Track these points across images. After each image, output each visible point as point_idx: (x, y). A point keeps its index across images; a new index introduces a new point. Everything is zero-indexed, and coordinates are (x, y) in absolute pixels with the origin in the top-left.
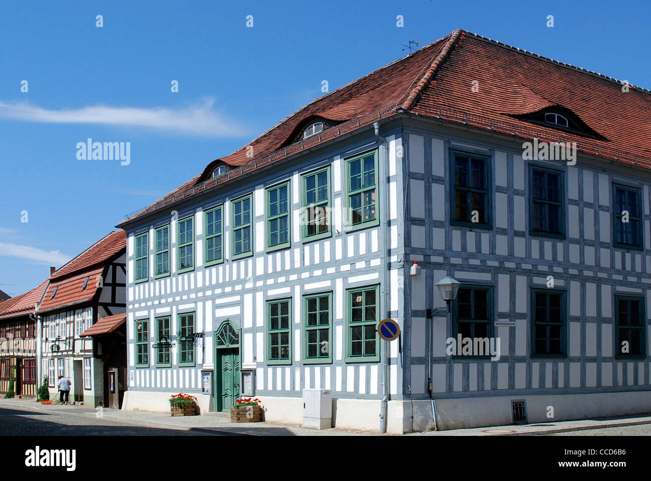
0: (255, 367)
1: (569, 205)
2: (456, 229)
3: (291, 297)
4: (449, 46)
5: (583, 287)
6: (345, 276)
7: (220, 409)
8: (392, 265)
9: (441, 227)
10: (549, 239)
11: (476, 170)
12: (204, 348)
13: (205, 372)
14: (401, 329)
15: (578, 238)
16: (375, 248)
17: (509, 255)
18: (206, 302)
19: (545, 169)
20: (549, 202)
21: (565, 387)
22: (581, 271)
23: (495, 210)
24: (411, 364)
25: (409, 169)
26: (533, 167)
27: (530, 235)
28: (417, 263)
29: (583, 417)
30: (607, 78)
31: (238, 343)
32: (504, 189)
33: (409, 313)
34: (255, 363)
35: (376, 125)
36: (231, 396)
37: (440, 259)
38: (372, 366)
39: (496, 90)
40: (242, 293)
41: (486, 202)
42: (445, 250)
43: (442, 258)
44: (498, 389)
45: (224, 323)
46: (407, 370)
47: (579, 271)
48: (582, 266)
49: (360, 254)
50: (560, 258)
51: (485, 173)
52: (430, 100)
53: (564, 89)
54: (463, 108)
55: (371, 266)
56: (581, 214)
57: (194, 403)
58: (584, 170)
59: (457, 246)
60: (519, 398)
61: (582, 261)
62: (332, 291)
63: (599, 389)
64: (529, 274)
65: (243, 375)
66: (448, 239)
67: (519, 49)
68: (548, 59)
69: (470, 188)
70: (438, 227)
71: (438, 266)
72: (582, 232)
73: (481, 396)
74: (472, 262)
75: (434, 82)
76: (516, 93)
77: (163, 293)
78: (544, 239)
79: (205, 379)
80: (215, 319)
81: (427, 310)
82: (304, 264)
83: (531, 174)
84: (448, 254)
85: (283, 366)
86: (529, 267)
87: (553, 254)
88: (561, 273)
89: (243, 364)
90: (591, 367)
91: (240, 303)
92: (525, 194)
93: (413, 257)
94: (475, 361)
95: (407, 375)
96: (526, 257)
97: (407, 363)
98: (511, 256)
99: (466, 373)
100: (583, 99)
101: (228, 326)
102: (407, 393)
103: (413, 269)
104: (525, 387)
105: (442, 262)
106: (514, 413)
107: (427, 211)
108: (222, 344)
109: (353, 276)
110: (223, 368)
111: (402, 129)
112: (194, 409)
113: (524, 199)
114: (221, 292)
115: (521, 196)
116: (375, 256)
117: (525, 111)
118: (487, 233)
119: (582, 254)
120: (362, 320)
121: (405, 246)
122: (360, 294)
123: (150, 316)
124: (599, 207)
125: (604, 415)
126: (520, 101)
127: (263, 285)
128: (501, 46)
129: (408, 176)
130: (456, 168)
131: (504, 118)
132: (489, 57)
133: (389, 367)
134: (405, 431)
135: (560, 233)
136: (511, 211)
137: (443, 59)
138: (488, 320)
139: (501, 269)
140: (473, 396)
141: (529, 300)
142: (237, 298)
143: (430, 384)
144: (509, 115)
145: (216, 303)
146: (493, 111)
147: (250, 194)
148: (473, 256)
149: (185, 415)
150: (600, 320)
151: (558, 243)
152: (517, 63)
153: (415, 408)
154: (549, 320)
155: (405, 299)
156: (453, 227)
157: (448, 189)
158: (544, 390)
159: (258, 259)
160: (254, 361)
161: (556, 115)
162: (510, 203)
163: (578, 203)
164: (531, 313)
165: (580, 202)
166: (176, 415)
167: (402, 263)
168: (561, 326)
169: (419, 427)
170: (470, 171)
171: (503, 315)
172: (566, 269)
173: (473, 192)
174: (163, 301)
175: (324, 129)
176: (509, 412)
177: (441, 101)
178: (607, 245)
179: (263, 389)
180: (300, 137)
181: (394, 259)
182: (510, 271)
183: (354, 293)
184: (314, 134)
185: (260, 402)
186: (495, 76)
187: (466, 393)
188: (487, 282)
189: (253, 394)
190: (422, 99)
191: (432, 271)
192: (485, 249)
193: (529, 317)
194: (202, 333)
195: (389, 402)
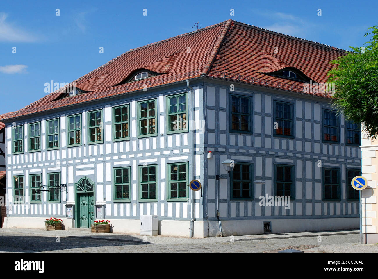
0: (105, 203)
1: (297, 121)
2: (233, 134)
3: (130, 167)
4: (225, 32)
5: (304, 164)
6: (166, 157)
7: (79, 226)
8: (196, 153)
9: (224, 134)
10: (285, 139)
11: (243, 103)
12: (67, 192)
13: (68, 206)
14: (202, 185)
15: (302, 138)
16: (186, 143)
17: (262, 147)
18: (69, 167)
19: (283, 102)
20: (285, 119)
21: (294, 215)
22: (303, 155)
23: (254, 124)
24: (208, 202)
25: (207, 104)
26: (276, 101)
27: (274, 136)
28: (211, 152)
29: (304, 231)
30: (320, 44)
31: (93, 190)
32: (259, 113)
33: (206, 177)
34: (105, 201)
35: (187, 81)
36: (87, 219)
37: (223, 150)
38: (184, 203)
39: (254, 58)
40: (96, 163)
41: (249, 120)
42: (226, 145)
43: (225, 149)
44: (256, 215)
45: (82, 179)
46: (205, 206)
47: (302, 155)
48: (304, 152)
49: (176, 146)
50: (291, 148)
51: (249, 105)
52: (217, 67)
53: (294, 54)
54: (236, 71)
55: (183, 152)
56: (303, 125)
57: (61, 223)
58: (305, 102)
59: (233, 143)
60: (268, 220)
61: (304, 150)
62: (158, 164)
63: (313, 216)
64: (273, 157)
65: (96, 208)
66: (228, 139)
67: (266, 30)
68: (284, 35)
69: (240, 113)
70: (223, 134)
71: (222, 153)
72: (304, 135)
73: (246, 219)
74: (241, 151)
75: (219, 55)
76: (266, 59)
77: (35, 160)
78: (282, 138)
79: (68, 210)
80: (75, 177)
81: (216, 175)
82: (139, 149)
83: (275, 105)
84: (228, 147)
85: (125, 203)
86: (273, 153)
87: (287, 146)
88: (291, 156)
89: (96, 201)
90: (309, 206)
91: (95, 168)
92: (271, 115)
93: (208, 149)
94: (242, 201)
95: (205, 208)
96: (271, 148)
97: (205, 202)
98: (263, 147)
99: (238, 208)
100: (305, 60)
101: (85, 181)
102: (205, 217)
103: (209, 155)
104: (271, 215)
105: (225, 151)
106: (265, 228)
107: (217, 125)
108: (81, 190)
109: (172, 157)
110: (81, 204)
111: (203, 84)
112: (61, 227)
113: (271, 118)
114: (80, 162)
115: (269, 116)
116: (186, 147)
117: (272, 71)
118: (249, 136)
119: (304, 146)
120: (177, 180)
121: (204, 143)
122: (176, 166)
123: (25, 173)
124: (314, 121)
125: (316, 230)
126: (268, 64)
127: (111, 159)
128: (256, 28)
129: (206, 107)
130: (232, 102)
131: (259, 75)
132: (249, 37)
133: (195, 204)
134: (205, 236)
135: (291, 136)
136: (263, 124)
137: (222, 41)
138: (250, 180)
139: (257, 154)
140: (242, 219)
141: (273, 170)
142: (93, 165)
143: (218, 213)
144: (262, 73)
145: (76, 168)
146: (253, 71)
147: (102, 109)
148: (242, 148)
149: (56, 230)
150: (314, 180)
151: (290, 141)
152: (265, 39)
153: (210, 225)
154: (284, 180)
155: (204, 170)
156: (230, 133)
157: (228, 114)
158: (281, 216)
159: (107, 145)
160: (104, 200)
161: (290, 72)
162: (263, 120)
163: (301, 119)
164: (274, 177)
165: (303, 119)
166: (51, 230)
167: (203, 152)
168: (291, 183)
169: (212, 234)
170: (241, 104)
171: (258, 178)
172: (294, 154)
173: (242, 115)
174: (35, 165)
175: (149, 77)
176: (262, 228)
177: (223, 67)
178: (318, 141)
179: (111, 215)
180: (132, 79)
181: (197, 149)
182: (262, 155)
183: (172, 166)
184: (142, 78)
185: (110, 222)
186: (253, 49)
187: (238, 218)
188: (249, 161)
189: (104, 218)
190: (213, 66)
191: (219, 156)
192: (249, 144)
193: (273, 179)
194: (66, 184)
195: (195, 222)
